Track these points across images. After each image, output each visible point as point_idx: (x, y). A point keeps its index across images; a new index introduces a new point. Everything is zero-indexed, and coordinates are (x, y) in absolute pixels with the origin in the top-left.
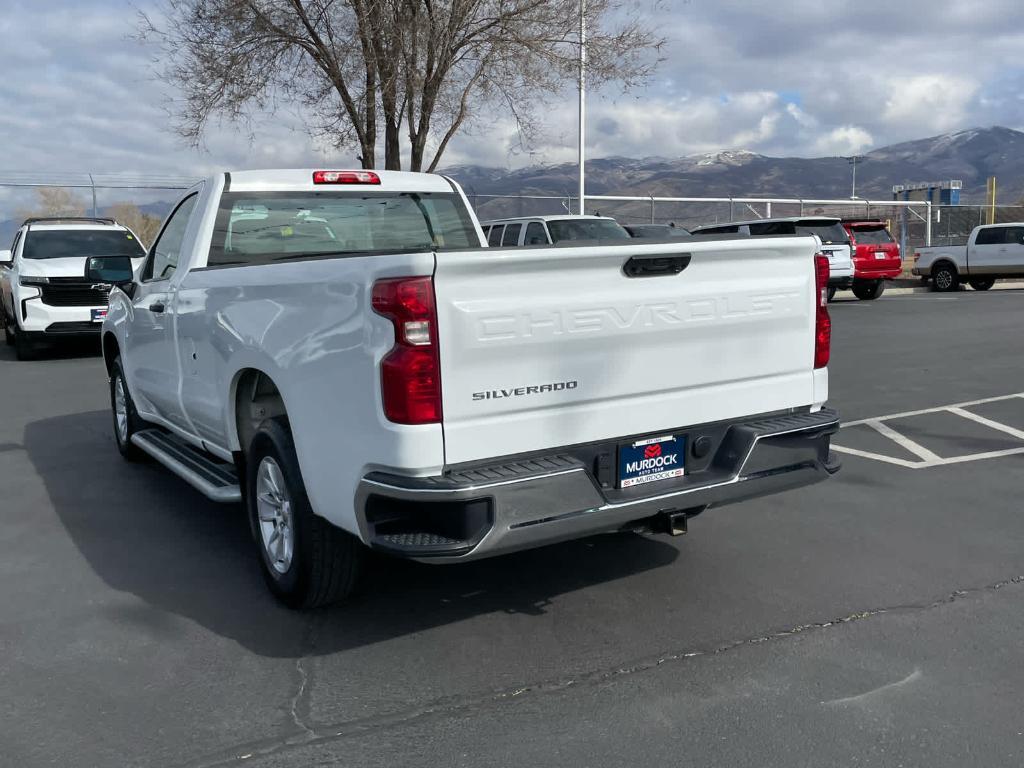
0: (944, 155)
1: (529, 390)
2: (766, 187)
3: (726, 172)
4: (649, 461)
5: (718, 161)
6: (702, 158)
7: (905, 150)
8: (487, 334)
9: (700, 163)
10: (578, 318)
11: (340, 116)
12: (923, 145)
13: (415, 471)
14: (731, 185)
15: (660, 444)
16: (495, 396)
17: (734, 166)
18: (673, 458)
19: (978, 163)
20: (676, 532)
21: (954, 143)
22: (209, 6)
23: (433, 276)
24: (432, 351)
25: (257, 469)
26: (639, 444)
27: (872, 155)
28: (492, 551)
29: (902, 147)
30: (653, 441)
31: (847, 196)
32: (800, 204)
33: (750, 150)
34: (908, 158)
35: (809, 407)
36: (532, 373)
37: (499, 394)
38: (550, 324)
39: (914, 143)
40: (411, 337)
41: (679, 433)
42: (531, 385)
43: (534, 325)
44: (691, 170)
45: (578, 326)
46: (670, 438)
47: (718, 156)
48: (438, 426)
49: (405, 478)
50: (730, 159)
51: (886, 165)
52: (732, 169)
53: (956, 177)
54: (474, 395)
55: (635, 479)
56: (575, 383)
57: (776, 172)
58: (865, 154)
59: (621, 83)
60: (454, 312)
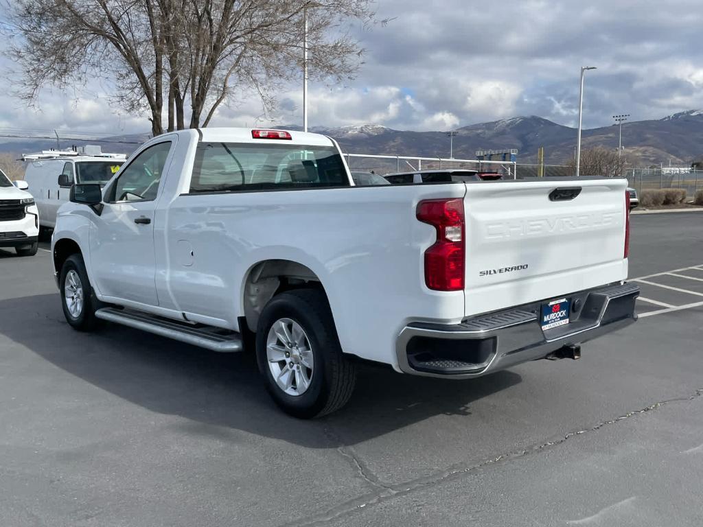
0: (502, 133)
1: (512, 269)
2: (393, 150)
3: (366, 139)
4: (553, 314)
5: (362, 131)
6: (351, 129)
7: (478, 129)
8: (490, 235)
9: (350, 132)
10: (532, 225)
11: (132, 89)
12: (489, 126)
13: (448, 320)
14: (370, 148)
15: (560, 304)
16: (490, 273)
17: (372, 135)
18: (564, 312)
19: (522, 138)
20: (576, 357)
21: (508, 126)
22: (37, 4)
23: (463, 198)
24: (461, 245)
25: (270, 327)
26: (551, 303)
27: (460, 131)
28: (493, 370)
29: (476, 127)
30: (557, 302)
31: (449, 157)
32: (439, 161)
33: (382, 125)
34: (481, 133)
35: (620, 281)
36: (508, 260)
37: (492, 272)
38: (519, 229)
39: (484, 124)
40: (448, 236)
41: (568, 297)
42: (507, 267)
43: (512, 229)
44: (345, 136)
45: (532, 230)
46: (564, 300)
47: (362, 128)
48: (462, 291)
49: (441, 325)
50: (370, 130)
51: (467, 138)
52: (371, 137)
53: (514, 147)
54: (481, 273)
55: (548, 325)
56: (527, 266)
57: (399, 140)
58: (454, 130)
59: (334, 76)
60: (474, 221)
